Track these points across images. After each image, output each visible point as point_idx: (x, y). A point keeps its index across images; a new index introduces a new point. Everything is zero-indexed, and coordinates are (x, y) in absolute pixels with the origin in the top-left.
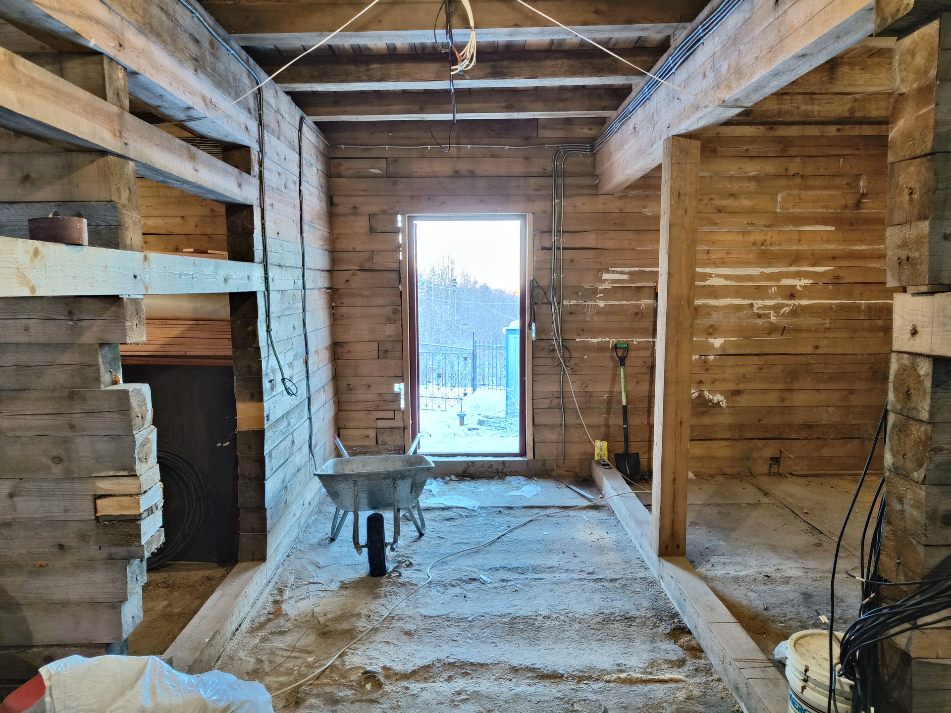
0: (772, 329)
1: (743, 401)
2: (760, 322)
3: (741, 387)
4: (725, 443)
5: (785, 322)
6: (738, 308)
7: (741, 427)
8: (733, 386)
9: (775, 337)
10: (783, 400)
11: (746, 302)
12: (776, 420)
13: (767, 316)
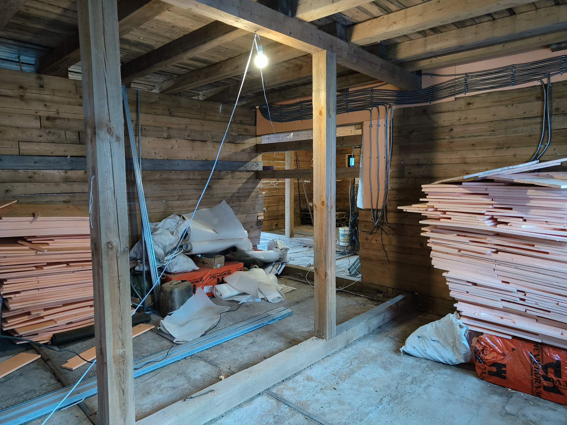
0: (275, 189)
1: (270, 209)
2: (272, 187)
3: (269, 205)
4: (266, 221)
5: (276, 187)
6: (268, 183)
7: (269, 217)
8: (267, 205)
9: (275, 191)
10: (277, 208)
11: (269, 182)
12: (276, 214)
13: (273, 185)
